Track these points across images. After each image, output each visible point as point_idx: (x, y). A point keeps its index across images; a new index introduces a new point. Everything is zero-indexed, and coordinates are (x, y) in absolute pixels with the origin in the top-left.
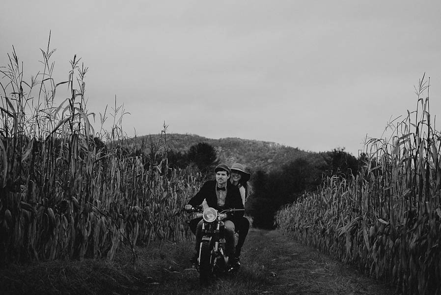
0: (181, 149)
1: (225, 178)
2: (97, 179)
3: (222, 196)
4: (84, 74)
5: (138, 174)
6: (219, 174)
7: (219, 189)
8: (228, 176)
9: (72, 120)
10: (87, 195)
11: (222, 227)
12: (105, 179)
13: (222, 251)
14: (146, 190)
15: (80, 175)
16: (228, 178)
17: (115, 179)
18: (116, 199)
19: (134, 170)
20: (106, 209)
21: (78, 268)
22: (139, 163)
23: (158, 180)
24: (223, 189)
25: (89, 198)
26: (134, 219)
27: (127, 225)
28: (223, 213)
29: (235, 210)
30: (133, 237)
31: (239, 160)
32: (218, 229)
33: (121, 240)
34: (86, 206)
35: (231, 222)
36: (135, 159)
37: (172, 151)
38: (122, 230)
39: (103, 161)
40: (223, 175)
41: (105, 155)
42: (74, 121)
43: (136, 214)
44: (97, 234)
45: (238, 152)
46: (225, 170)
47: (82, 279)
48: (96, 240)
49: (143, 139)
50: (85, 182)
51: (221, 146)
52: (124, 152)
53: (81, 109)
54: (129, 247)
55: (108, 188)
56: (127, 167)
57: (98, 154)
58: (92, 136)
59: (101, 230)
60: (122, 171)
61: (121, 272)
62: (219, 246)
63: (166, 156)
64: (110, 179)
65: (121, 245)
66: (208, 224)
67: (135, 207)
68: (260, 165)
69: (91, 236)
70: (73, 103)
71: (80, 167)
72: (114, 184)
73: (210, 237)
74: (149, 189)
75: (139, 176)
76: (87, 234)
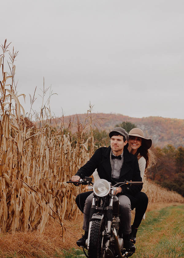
0: (106, 127)
1: (122, 144)
2: (27, 157)
3: (117, 166)
4: (14, 57)
5: (65, 152)
6: (114, 139)
7: (113, 157)
8: (124, 141)
9: (4, 101)
10: (18, 172)
11: (116, 203)
12: (34, 157)
13: (115, 232)
14: (74, 167)
15: (11, 153)
16: (125, 144)
17: (44, 157)
18: (45, 175)
19: (62, 148)
20: (36, 185)
21: (10, 241)
22: (66, 142)
23: (85, 157)
24: (119, 158)
25: (20, 176)
26: (62, 195)
27: (56, 200)
28: (117, 186)
29: (131, 182)
30: (61, 211)
31: (161, 137)
32: (111, 204)
33: (50, 215)
34: (17, 183)
35: (127, 197)
36: (63, 137)
37: (97, 130)
38: (51, 205)
39: (32, 140)
40: (119, 140)
41: (34, 134)
42: (5, 102)
43: (64, 190)
44: (27, 209)
45: (160, 130)
46: (121, 135)
47: (14, 252)
48: (27, 215)
49: (70, 118)
50: (15, 159)
51: (144, 124)
52: (52, 131)
53: (12, 90)
54: (58, 220)
55: (37, 165)
56: (55, 145)
57: (27, 133)
58: (22, 116)
59: (31, 205)
60: (50, 149)
61: (50, 244)
62: (112, 227)
63: (92, 134)
64: (39, 157)
65: (50, 219)
66: (99, 200)
67: (63, 183)
68: (181, 142)
69: (22, 211)
70: (4, 85)
71: (11, 145)
72: (43, 161)
73: (101, 215)
74: (76, 166)
75: (66, 153)
76: (18, 209)
